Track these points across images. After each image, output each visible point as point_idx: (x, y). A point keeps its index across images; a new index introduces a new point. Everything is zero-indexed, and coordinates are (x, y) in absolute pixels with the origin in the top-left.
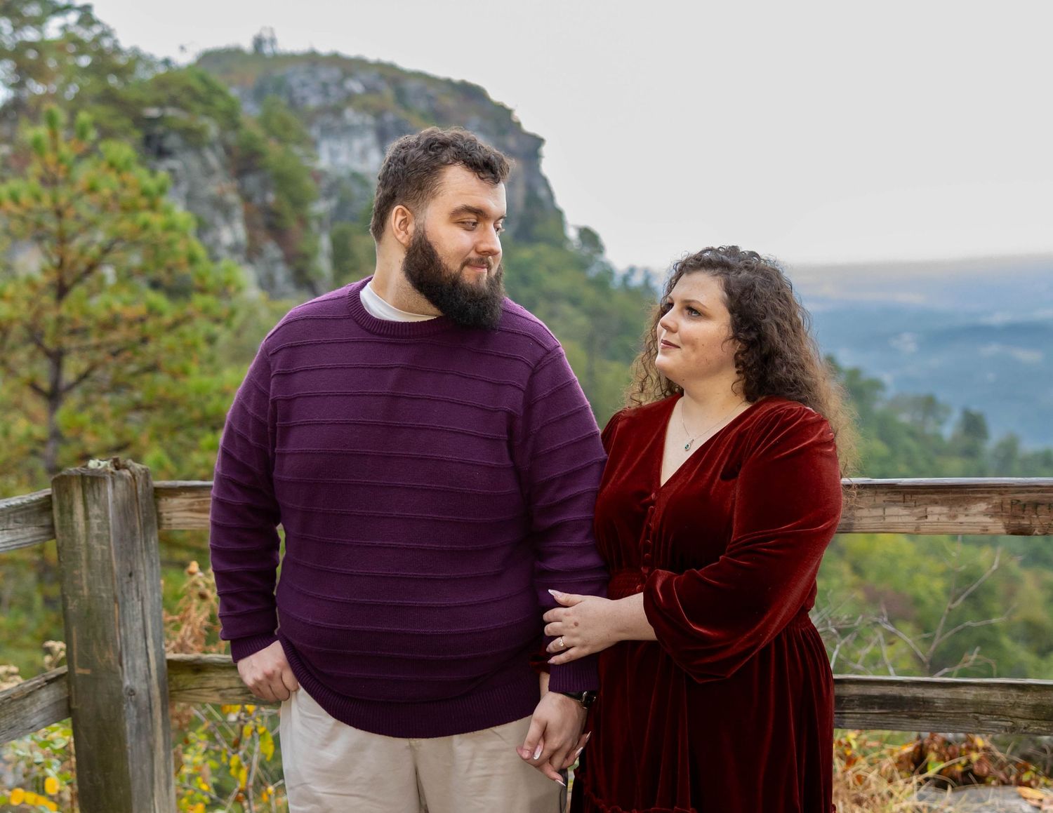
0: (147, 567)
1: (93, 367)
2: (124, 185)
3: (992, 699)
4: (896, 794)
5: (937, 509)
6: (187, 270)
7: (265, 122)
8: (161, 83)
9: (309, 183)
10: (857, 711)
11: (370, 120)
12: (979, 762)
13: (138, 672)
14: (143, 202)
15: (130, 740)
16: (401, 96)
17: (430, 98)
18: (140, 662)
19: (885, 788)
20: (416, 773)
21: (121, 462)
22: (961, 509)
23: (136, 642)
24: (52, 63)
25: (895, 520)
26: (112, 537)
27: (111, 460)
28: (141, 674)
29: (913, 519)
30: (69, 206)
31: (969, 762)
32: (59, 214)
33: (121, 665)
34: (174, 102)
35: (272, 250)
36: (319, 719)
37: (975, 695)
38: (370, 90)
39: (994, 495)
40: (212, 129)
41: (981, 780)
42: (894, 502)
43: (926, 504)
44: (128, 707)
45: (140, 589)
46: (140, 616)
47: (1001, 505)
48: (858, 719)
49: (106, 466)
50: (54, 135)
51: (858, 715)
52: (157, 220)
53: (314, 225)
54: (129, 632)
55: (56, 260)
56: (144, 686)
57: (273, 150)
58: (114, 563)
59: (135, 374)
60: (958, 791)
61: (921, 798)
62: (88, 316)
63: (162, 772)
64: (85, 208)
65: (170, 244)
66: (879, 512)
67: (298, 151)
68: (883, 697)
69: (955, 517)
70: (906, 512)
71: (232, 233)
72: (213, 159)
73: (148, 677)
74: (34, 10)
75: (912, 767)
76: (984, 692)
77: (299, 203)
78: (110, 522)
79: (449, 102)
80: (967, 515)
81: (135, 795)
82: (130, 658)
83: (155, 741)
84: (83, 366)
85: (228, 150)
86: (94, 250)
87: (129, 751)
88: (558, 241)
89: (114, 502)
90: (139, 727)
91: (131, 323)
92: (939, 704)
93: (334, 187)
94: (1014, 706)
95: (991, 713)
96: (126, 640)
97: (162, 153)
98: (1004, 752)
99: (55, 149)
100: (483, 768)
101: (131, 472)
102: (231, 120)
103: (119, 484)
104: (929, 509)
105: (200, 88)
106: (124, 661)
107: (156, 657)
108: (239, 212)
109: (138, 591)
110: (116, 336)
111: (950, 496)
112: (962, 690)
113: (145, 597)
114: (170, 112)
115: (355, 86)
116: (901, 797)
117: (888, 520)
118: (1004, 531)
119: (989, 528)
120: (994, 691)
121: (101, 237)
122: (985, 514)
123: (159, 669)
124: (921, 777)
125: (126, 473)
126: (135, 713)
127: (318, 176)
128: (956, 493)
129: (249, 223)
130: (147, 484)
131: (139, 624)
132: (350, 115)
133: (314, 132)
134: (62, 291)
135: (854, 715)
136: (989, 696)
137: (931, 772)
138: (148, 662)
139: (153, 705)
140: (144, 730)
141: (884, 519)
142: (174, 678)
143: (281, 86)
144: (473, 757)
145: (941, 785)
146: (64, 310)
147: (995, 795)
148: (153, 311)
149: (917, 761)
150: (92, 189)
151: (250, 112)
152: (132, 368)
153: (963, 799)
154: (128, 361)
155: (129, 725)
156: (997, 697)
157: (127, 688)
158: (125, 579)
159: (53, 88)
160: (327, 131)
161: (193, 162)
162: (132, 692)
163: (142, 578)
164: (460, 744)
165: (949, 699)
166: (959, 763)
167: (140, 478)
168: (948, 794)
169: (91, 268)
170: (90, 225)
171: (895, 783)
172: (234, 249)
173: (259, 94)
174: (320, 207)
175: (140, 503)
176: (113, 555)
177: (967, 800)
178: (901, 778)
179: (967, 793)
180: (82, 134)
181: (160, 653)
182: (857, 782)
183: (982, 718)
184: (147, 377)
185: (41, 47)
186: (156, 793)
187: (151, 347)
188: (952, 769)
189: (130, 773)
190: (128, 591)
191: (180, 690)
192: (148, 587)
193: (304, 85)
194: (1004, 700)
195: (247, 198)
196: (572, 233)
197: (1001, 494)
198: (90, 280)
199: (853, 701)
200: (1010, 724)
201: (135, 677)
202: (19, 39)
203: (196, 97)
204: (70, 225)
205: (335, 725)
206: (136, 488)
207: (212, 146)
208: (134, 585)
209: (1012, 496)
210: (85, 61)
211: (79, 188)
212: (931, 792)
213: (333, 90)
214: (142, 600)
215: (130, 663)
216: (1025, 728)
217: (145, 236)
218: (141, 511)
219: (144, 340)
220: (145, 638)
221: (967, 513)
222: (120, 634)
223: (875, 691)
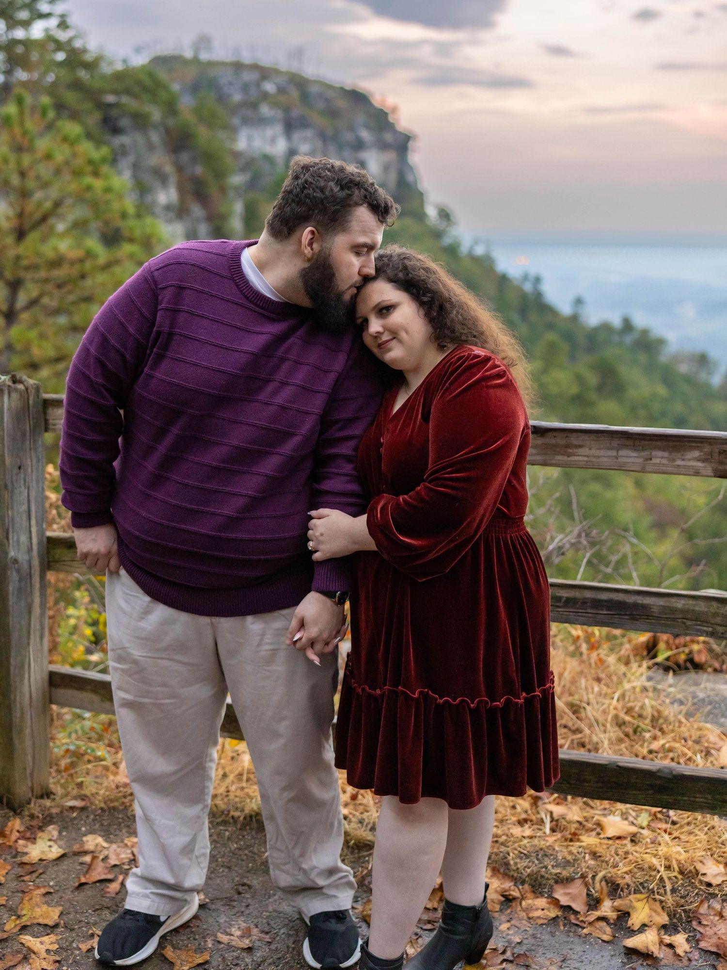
0: (34, 461)
1: (41, 295)
2: (74, 155)
3: (697, 608)
4: (629, 675)
5: (660, 453)
6: (119, 223)
7: (198, 111)
8: (119, 76)
9: (229, 161)
10: (589, 611)
11: (279, 114)
12: (699, 652)
13: (22, 546)
14: (89, 169)
15: (12, 600)
16: (305, 97)
17: (327, 100)
18: (24, 538)
19: (623, 668)
20: (216, 645)
21: (18, 377)
22: (679, 454)
23: (21, 520)
24: (35, 56)
25: (625, 460)
26: (6, 436)
27: (10, 376)
28: (24, 547)
29: (640, 460)
30: (31, 167)
31: (691, 652)
32: (22, 174)
33: (8, 539)
34: (128, 92)
35: (197, 211)
36: (137, 597)
37: (684, 604)
38: (281, 90)
39: (705, 445)
40: (156, 114)
41: (698, 667)
42: (624, 445)
43: (651, 449)
44: (12, 573)
45: (27, 480)
46: (26, 501)
47: (711, 453)
48: (590, 617)
49: (5, 381)
50: (21, 113)
51: (590, 615)
52: (98, 184)
53: (231, 194)
54: (15, 514)
55: (18, 209)
56: (26, 557)
57: (203, 133)
58: (7, 458)
59: (74, 303)
60: (679, 674)
61: (649, 679)
62: (39, 254)
63: (38, 627)
64: (45, 170)
65: (108, 202)
66: (614, 453)
67: (221, 135)
68: (610, 601)
69: (674, 460)
70: (635, 454)
71: (166, 196)
72: (155, 137)
73: (30, 549)
74: (23, 15)
75: (645, 653)
76: (691, 602)
77: (220, 175)
78: (5, 425)
79: (342, 104)
80: (683, 460)
81: (13, 643)
82: (15, 534)
83: (32, 601)
84: (34, 293)
85: (168, 131)
86: (48, 205)
87: (11, 609)
88: (420, 216)
89: (9, 409)
90: (20, 589)
91: (72, 263)
92: (655, 609)
93: (249, 163)
94: (715, 615)
95: (696, 620)
96: (13, 519)
97: (116, 131)
98: (719, 645)
99: (22, 123)
100: (271, 644)
101: (25, 386)
102: (171, 108)
103: (15, 396)
104: (654, 453)
105: (148, 82)
106: (10, 537)
107: (38, 535)
108: (173, 180)
109: (25, 481)
110: (59, 273)
111: (670, 443)
112: (673, 600)
113: (31, 486)
114: (125, 100)
115: (269, 87)
116: (633, 678)
117: (620, 460)
118: (712, 474)
119: (700, 471)
120: (700, 602)
121: (54, 193)
122: (698, 460)
123: (40, 543)
124: (651, 662)
125: (21, 387)
126: (17, 578)
127: (237, 155)
128: (674, 441)
129: (181, 189)
130: (38, 397)
131: (24, 507)
132: (265, 110)
133: (236, 121)
134: (21, 234)
135: (587, 615)
136: (695, 605)
137: (660, 658)
138: (31, 538)
139: (32, 572)
140: (24, 591)
141: (617, 459)
142: (52, 552)
143: (213, 84)
144: (263, 635)
145: (667, 669)
146: (21, 250)
147: (708, 680)
148: (90, 255)
149: (651, 649)
150: (48, 157)
151: (186, 103)
152: (71, 298)
153: (682, 682)
154: (70, 292)
155: (12, 588)
156: (701, 607)
157: (12, 558)
158: (15, 471)
159: (36, 75)
160: (247, 121)
161: (140, 139)
162: (16, 561)
163: (29, 470)
164: (253, 623)
165: (663, 606)
166: (683, 652)
167: (32, 391)
168: (671, 678)
169: (44, 218)
170: (45, 185)
171: (630, 665)
172: (168, 208)
173: (195, 88)
174: (237, 179)
175: (31, 412)
176: (6, 452)
177: (685, 683)
178: (636, 661)
179: (684, 678)
180: (44, 113)
181: (41, 532)
182: (599, 663)
183: (689, 623)
184: (83, 306)
185: (27, 43)
186: (32, 642)
187: (89, 282)
188: (677, 657)
189: (11, 626)
190: (16, 480)
191: (57, 561)
192: (34, 478)
193: (230, 83)
194: (706, 610)
195: (180, 169)
196: (431, 212)
197: (710, 444)
198: (43, 228)
199: (586, 603)
200: (710, 629)
201: (19, 550)
202: (10, 37)
203: (145, 89)
204: (31, 184)
205: (150, 602)
206: (28, 399)
207: (155, 127)
208: (22, 476)
209: (719, 446)
210: (60, 56)
211: (39, 155)
212: (659, 674)
213: (253, 90)
214: (29, 488)
215: (15, 538)
216: (722, 633)
217: (88, 196)
218: (31, 417)
219: (83, 276)
220: (29, 518)
221: (683, 458)
222: (8, 516)
223: (604, 596)
